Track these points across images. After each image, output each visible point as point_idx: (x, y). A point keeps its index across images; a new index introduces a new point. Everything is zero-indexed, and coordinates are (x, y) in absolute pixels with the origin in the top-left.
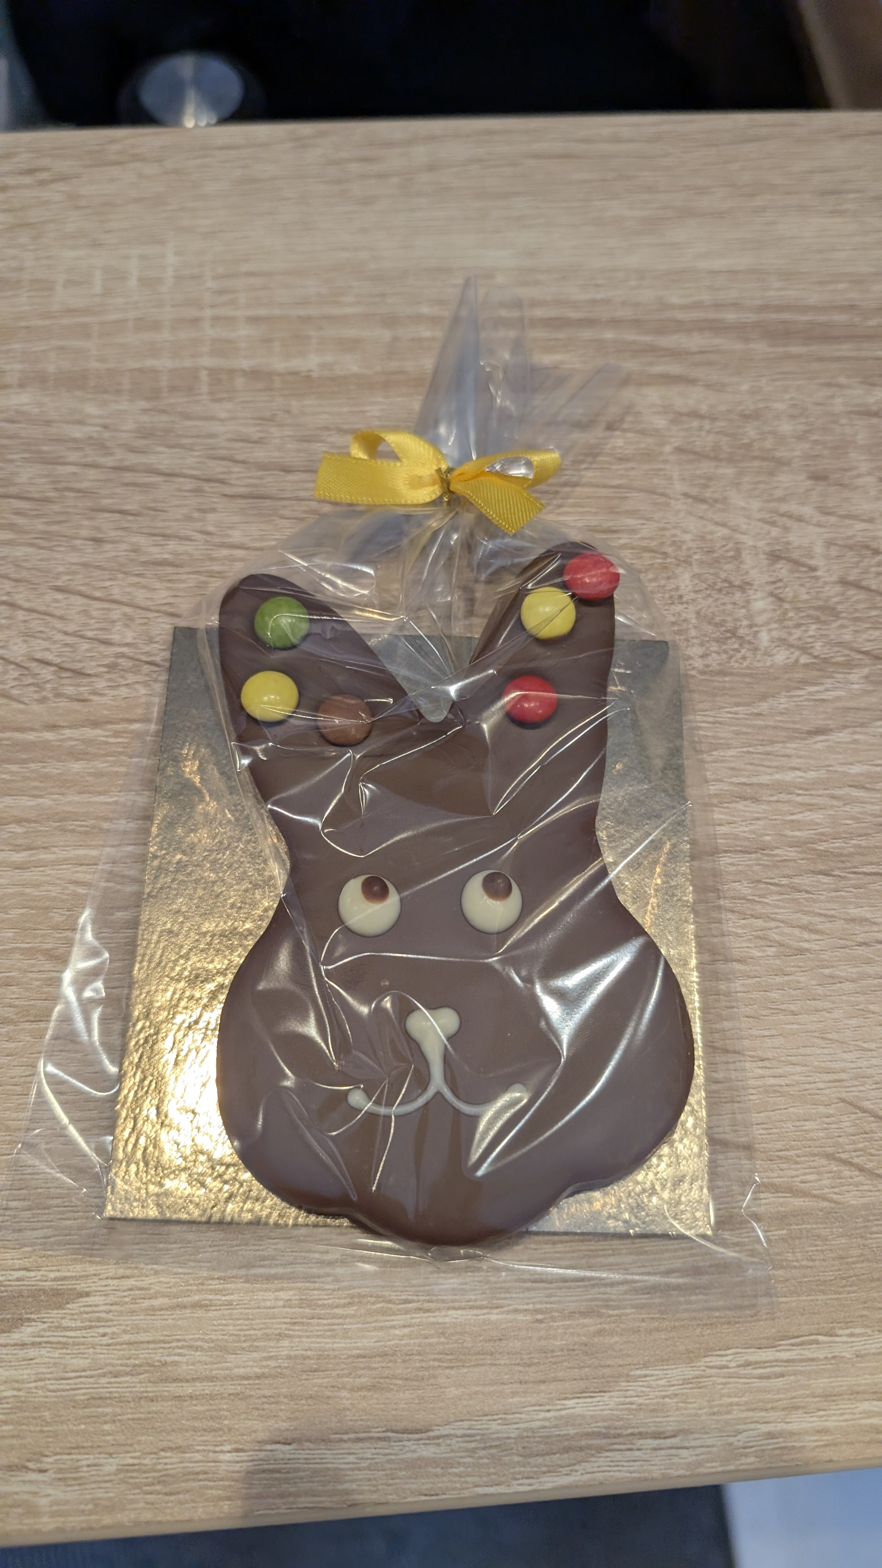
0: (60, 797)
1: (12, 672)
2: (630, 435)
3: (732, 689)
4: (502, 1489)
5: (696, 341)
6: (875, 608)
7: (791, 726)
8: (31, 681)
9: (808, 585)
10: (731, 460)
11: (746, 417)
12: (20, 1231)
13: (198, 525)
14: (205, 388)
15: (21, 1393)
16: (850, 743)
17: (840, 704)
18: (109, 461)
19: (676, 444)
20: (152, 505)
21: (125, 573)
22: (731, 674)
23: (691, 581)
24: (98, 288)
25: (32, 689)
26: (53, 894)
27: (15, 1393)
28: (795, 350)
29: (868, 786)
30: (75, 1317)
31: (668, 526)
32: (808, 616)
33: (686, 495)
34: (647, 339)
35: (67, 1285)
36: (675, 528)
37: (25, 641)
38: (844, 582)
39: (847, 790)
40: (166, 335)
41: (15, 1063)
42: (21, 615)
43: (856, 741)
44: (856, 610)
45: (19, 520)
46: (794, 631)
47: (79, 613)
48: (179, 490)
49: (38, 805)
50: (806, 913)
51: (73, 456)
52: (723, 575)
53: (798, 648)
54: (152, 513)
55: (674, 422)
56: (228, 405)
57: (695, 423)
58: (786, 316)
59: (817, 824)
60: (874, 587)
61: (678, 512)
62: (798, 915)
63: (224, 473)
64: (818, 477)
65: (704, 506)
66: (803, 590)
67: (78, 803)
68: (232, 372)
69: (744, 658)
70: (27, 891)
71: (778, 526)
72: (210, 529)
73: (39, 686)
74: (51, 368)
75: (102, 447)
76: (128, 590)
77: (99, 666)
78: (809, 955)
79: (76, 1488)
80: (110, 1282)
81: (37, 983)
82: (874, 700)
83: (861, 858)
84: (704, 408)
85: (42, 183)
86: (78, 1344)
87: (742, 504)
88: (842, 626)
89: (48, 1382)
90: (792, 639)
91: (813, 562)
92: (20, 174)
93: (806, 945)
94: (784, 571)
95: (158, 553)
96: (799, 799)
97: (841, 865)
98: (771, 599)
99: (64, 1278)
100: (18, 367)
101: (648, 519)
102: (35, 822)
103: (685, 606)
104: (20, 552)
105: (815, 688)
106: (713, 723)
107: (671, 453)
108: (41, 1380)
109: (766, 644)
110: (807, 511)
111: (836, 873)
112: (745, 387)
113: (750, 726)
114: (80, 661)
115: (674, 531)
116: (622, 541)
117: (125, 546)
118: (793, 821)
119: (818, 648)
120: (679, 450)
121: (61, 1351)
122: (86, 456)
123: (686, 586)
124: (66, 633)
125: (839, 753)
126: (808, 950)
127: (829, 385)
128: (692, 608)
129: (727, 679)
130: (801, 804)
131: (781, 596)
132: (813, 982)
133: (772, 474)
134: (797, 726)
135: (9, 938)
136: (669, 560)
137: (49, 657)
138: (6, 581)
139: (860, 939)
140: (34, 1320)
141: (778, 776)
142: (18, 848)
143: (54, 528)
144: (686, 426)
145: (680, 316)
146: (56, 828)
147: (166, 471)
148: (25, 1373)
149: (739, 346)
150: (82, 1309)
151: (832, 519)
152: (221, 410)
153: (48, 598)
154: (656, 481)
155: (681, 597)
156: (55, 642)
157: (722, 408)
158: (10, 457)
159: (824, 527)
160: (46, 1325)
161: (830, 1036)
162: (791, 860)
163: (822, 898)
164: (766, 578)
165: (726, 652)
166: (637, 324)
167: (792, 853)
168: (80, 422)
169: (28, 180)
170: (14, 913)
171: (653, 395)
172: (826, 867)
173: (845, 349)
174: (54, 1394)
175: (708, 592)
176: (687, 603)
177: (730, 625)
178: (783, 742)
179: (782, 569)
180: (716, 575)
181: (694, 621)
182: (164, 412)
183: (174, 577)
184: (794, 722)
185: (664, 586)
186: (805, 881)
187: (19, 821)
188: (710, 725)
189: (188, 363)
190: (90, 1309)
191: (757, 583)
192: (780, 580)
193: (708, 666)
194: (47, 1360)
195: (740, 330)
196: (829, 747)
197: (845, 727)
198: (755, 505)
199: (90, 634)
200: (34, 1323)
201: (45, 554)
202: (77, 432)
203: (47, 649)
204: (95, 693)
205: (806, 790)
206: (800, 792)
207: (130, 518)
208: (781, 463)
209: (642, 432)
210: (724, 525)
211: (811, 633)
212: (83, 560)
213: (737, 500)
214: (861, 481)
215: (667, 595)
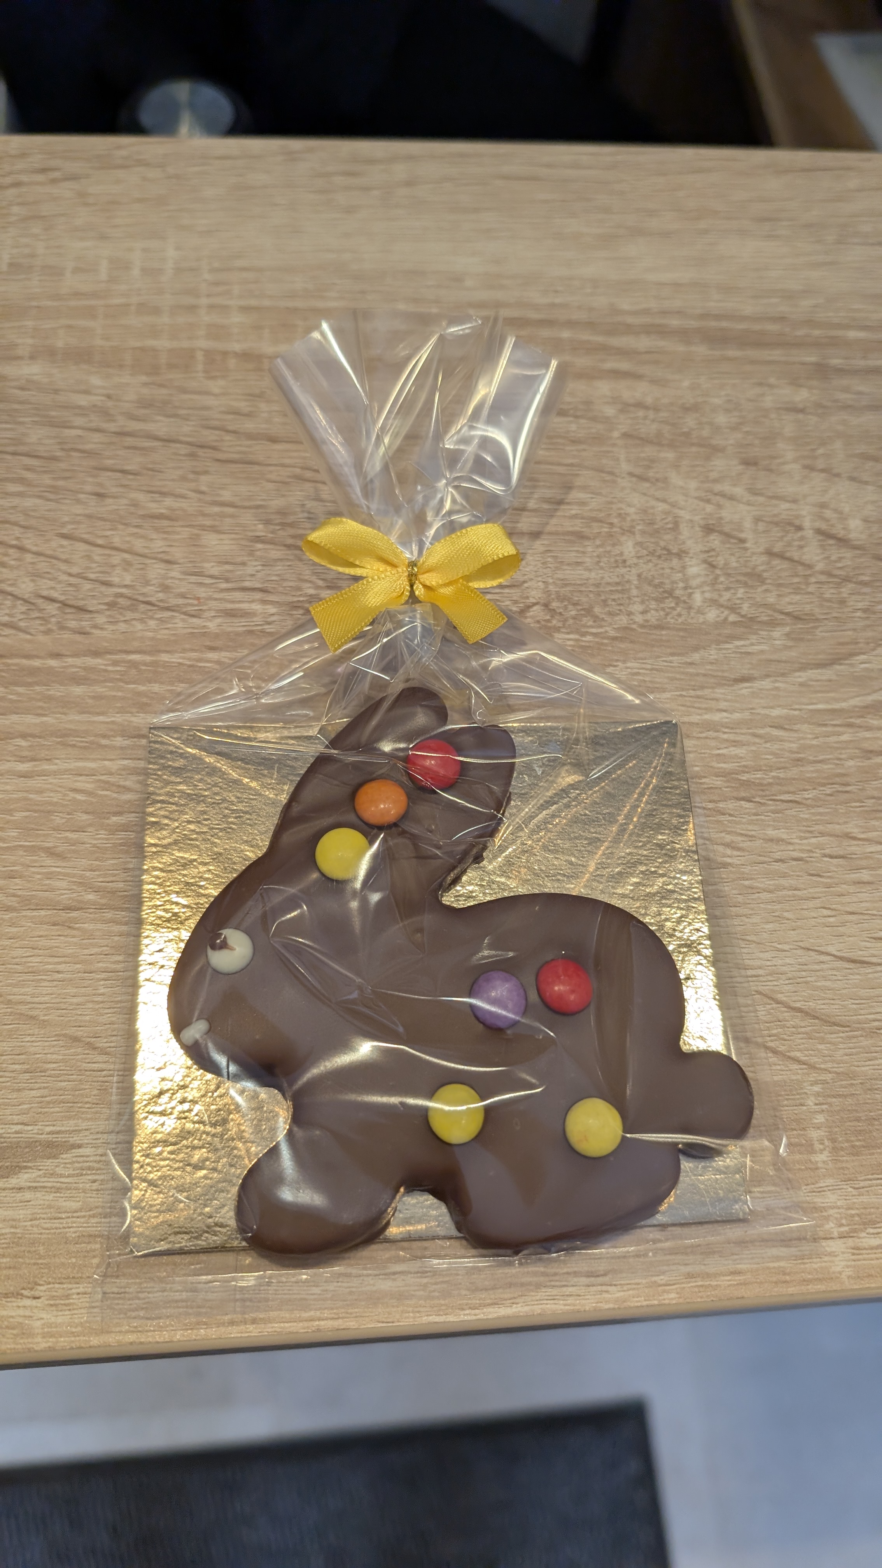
0: (63, 716)
1: (20, 607)
2: (582, 421)
3: (668, 641)
4: (451, 1318)
5: (643, 343)
6: (797, 576)
7: (720, 674)
8: (37, 615)
9: (737, 555)
10: (672, 445)
11: (686, 409)
12: (19, 1090)
13: (193, 485)
14: (200, 367)
15: (18, 1231)
16: (772, 689)
17: (764, 657)
18: (112, 427)
19: (623, 431)
20: (150, 466)
21: (125, 524)
22: (669, 628)
23: (634, 548)
24: (103, 275)
25: (38, 622)
26: (55, 800)
27: (13, 1230)
28: (731, 353)
29: (786, 727)
30: (68, 1166)
31: (614, 500)
32: (737, 581)
33: (631, 474)
34: (600, 339)
35: (60, 1138)
36: (620, 502)
37: (32, 581)
38: (770, 553)
39: (768, 730)
40: (165, 319)
41: (17, 945)
42: (29, 557)
43: (777, 688)
44: (780, 577)
45: (29, 475)
46: (724, 593)
47: (82, 558)
48: (175, 454)
49: (42, 722)
50: (729, 833)
51: (79, 421)
52: (662, 544)
53: (727, 608)
54: (150, 473)
55: (622, 411)
56: (221, 382)
57: (641, 413)
58: (724, 324)
59: (741, 758)
60: (796, 558)
61: (623, 489)
62: (723, 835)
63: (216, 441)
64: (749, 463)
65: (647, 485)
66: (733, 559)
67: (79, 721)
68: (225, 354)
69: (679, 615)
70: (31, 796)
71: (712, 504)
72: (204, 488)
73: (45, 620)
74: (60, 344)
75: (105, 414)
76: (128, 539)
77: (100, 604)
78: (731, 869)
79: (67, 1313)
80: (99, 1136)
81: (39, 876)
82: (794, 654)
83: (779, 787)
84: (649, 400)
85: (54, 181)
86: (70, 1189)
87: (680, 483)
88: (766, 591)
89: (42, 1221)
90: (722, 600)
91: (743, 535)
92: (33, 172)
93: (729, 860)
94: (716, 542)
95: (154, 508)
96: (725, 736)
97: (761, 793)
98: (705, 566)
99: (58, 1132)
100: (30, 341)
101: (597, 494)
102: (40, 737)
103: (628, 569)
104: (29, 503)
105: (742, 643)
106: (652, 669)
107: (618, 438)
108: (36, 1219)
109: (699, 604)
110: (738, 491)
111: (757, 799)
112: (686, 383)
113: (683, 673)
114: (83, 599)
115: (620, 505)
116: (573, 512)
117: (125, 501)
118: (719, 755)
119: (745, 608)
120: (626, 435)
121: (55, 1195)
122: (91, 421)
123: (630, 552)
124: (70, 575)
125: (762, 698)
126: (730, 864)
127: (760, 384)
128: (634, 571)
129: (664, 632)
130: (727, 740)
131: (714, 563)
132: (734, 892)
133: (708, 458)
134: (726, 674)
135: (13, 837)
136: (615, 530)
137: (54, 594)
138: (16, 528)
139: (777, 856)
140: (30, 1168)
141: (707, 717)
142: (22, 759)
143: (61, 483)
144: (632, 415)
145: (630, 320)
146: (58, 743)
147: (165, 437)
148: (21, 1214)
149: (681, 348)
150: (74, 1159)
151: (761, 499)
152: (216, 386)
153: (54, 544)
154: (604, 461)
155: (624, 561)
156: (60, 582)
157: (665, 401)
158: (21, 419)
159: (753, 505)
160: (41, 1172)
161: (748, 938)
162: (716, 788)
163: (744, 820)
164: (700, 547)
165: (663, 609)
166: (591, 325)
167: (718, 782)
168: (87, 392)
169: (40, 178)
170: (18, 816)
171: (604, 388)
172: (748, 795)
173: (776, 354)
174: (47, 1231)
175: (649, 558)
176: (630, 567)
177: (668, 587)
178: (713, 688)
179: (715, 540)
180: (657, 543)
181: (635, 582)
182: (161, 386)
183: (170, 529)
184: (723, 671)
185: (610, 552)
186: (730, 805)
187: (24, 736)
188: (648, 672)
189: (185, 344)
190: (81, 1159)
191: (692, 551)
192: (713, 550)
193: (647, 621)
194: (42, 1202)
195: (684, 335)
196: (753, 693)
197: (767, 676)
198: (693, 485)
199: (92, 576)
200: (30, 1171)
201: (52, 505)
202: (83, 400)
203: (52, 588)
204: (95, 627)
205: (732, 728)
206: (726, 730)
207: (131, 477)
208: (717, 450)
209: (594, 419)
210: (664, 501)
211: (739, 595)
212: (87, 512)
213: (676, 480)
214: (787, 468)
215: (612, 560)
